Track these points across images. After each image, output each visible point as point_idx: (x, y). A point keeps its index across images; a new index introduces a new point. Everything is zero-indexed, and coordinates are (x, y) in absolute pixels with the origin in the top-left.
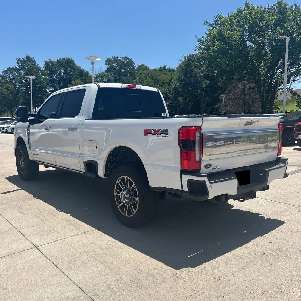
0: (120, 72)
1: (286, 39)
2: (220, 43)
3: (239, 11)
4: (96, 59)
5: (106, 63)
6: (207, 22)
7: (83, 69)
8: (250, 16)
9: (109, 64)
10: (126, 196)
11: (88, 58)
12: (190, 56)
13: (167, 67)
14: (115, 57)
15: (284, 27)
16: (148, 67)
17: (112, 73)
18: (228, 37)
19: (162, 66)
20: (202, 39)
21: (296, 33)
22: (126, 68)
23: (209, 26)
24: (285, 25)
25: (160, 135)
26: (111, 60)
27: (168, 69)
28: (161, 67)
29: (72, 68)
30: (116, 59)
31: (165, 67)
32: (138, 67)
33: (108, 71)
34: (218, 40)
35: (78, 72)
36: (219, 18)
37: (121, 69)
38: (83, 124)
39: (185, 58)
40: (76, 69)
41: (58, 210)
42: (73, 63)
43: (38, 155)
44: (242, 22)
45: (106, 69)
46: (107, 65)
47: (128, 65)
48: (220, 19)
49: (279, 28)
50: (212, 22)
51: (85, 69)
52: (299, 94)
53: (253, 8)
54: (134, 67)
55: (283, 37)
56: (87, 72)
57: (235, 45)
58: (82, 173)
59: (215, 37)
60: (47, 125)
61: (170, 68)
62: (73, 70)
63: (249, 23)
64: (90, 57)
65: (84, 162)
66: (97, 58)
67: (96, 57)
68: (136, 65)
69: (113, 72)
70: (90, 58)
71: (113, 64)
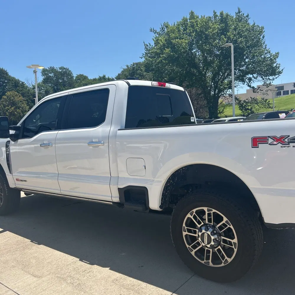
0: (58, 82)
1: (231, 46)
2: (170, 51)
3: (185, 20)
4: (39, 68)
5: (42, 73)
6: (153, 29)
7: (19, 80)
8: (197, 24)
9: (46, 74)
10: (213, 238)
11: (29, 67)
12: (134, 65)
13: (107, 77)
14: (51, 67)
15: (228, 35)
16: (87, 77)
17: (49, 84)
18: (177, 44)
19: (102, 76)
20: (149, 45)
21: (238, 41)
22: (64, 78)
23: (155, 33)
24: (228, 34)
25: (289, 144)
26: (47, 70)
27: (107, 78)
28: (100, 77)
29: (6, 79)
30: (52, 70)
31: (104, 76)
32: (76, 77)
33: (45, 81)
34: (168, 48)
35: (12, 83)
36: (165, 26)
37: (58, 80)
38: (115, 136)
39: (128, 66)
40: (10, 80)
41: (84, 262)
42: (7, 74)
43: (25, 181)
44: (189, 30)
45: (42, 79)
46: (43, 75)
47: (65, 75)
48: (167, 27)
49: (223, 36)
50: (158, 31)
51: (20, 80)
52: (239, 99)
53: (198, 17)
54: (72, 77)
55: (228, 45)
56: (23, 83)
57: (184, 53)
58: (112, 203)
59: (164, 45)
60: (43, 140)
61: (110, 78)
62: (6, 81)
63: (196, 31)
64: (32, 65)
65: (119, 189)
66: (40, 66)
67: (38, 66)
68: (75, 75)
69: (50, 82)
70: (31, 67)
71: (50, 75)
